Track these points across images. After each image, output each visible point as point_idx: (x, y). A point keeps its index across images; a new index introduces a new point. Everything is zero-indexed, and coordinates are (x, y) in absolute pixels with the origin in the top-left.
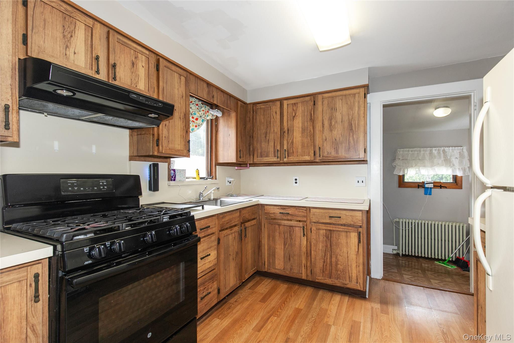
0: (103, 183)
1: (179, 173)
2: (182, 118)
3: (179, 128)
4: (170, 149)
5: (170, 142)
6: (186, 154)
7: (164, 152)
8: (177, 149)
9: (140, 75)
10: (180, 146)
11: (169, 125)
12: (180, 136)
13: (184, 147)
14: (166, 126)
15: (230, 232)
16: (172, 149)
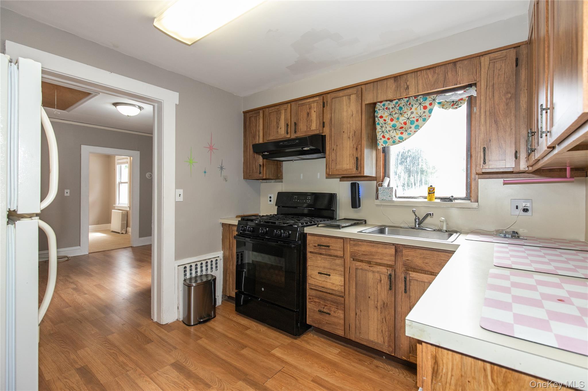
0: (309, 198)
1: (381, 192)
2: (351, 137)
3: (348, 148)
4: (336, 170)
5: (338, 164)
6: (355, 172)
7: (331, 174)
8: (345, 168)
9: (313, 119)
10: (348, 165)
11: (337, 149)
12: (348, 156)
13: (353, 166)
14: (334, 150)
15: (368, 267)
16: (339, 170)
